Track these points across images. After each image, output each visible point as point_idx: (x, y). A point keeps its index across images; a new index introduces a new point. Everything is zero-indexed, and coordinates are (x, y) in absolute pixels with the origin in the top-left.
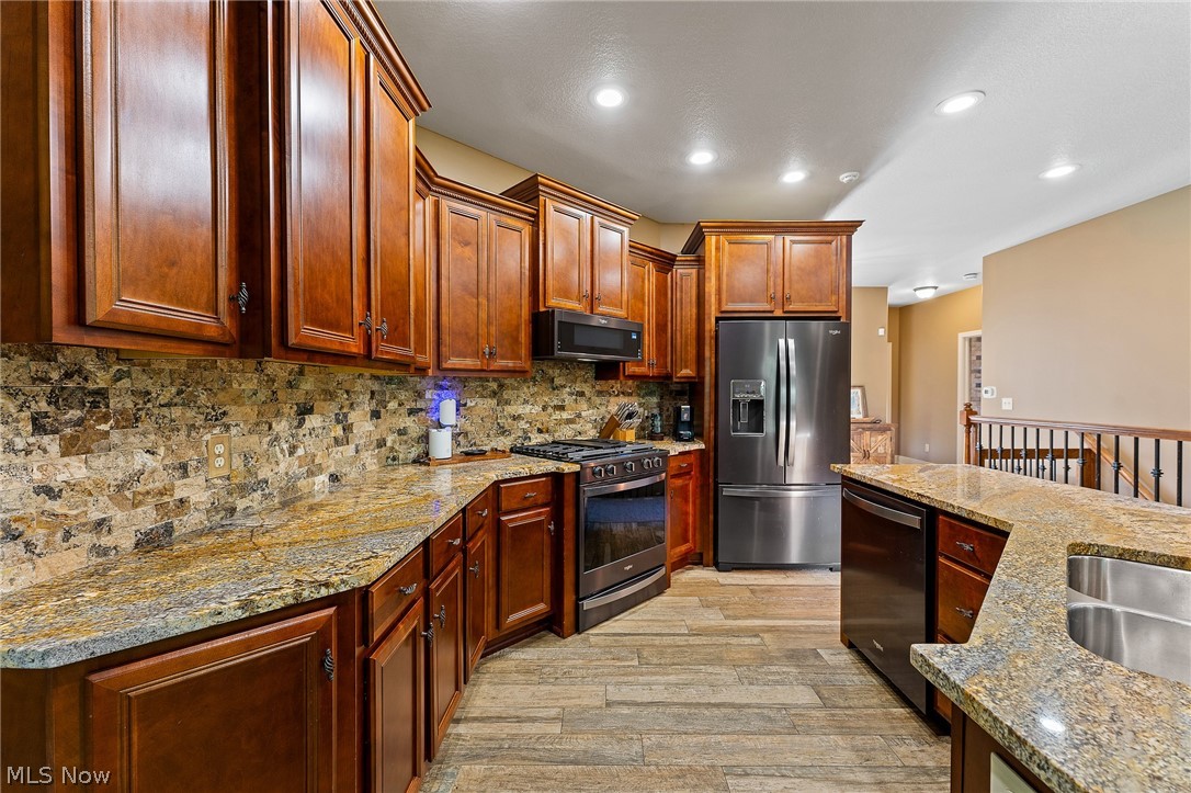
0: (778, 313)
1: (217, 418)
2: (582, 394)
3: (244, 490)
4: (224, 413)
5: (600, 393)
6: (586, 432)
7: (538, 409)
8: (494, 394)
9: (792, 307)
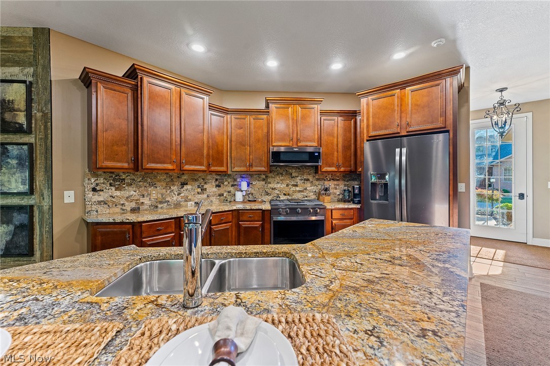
0: (403, 133)
1: (153, 185)
2: (308, 180)
3: (161, 202)
4: (155, 184)
5: (318, 179)
6: (310, 196)
7: (284, 186)
8: (264, 180)
9: (411, 129)
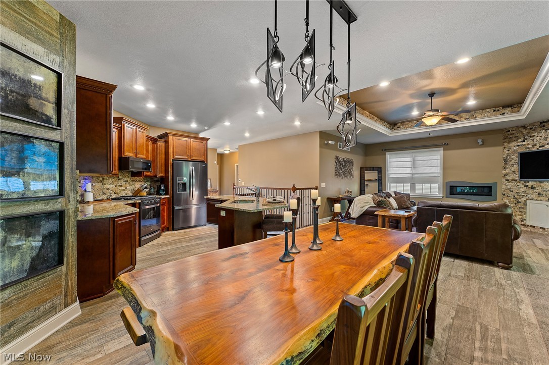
0: (190, 159)
2: (127, 181)
5: (132, 181)
6: (128, 194)
7: (114, 186)
8: (101, 181)
9: (193, 158)
